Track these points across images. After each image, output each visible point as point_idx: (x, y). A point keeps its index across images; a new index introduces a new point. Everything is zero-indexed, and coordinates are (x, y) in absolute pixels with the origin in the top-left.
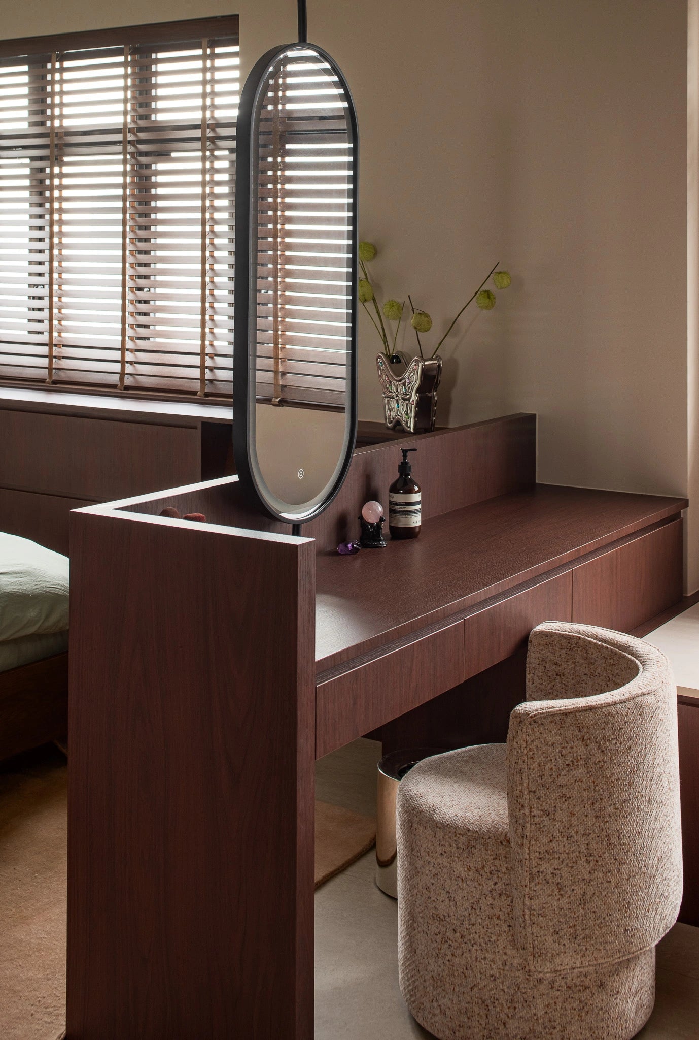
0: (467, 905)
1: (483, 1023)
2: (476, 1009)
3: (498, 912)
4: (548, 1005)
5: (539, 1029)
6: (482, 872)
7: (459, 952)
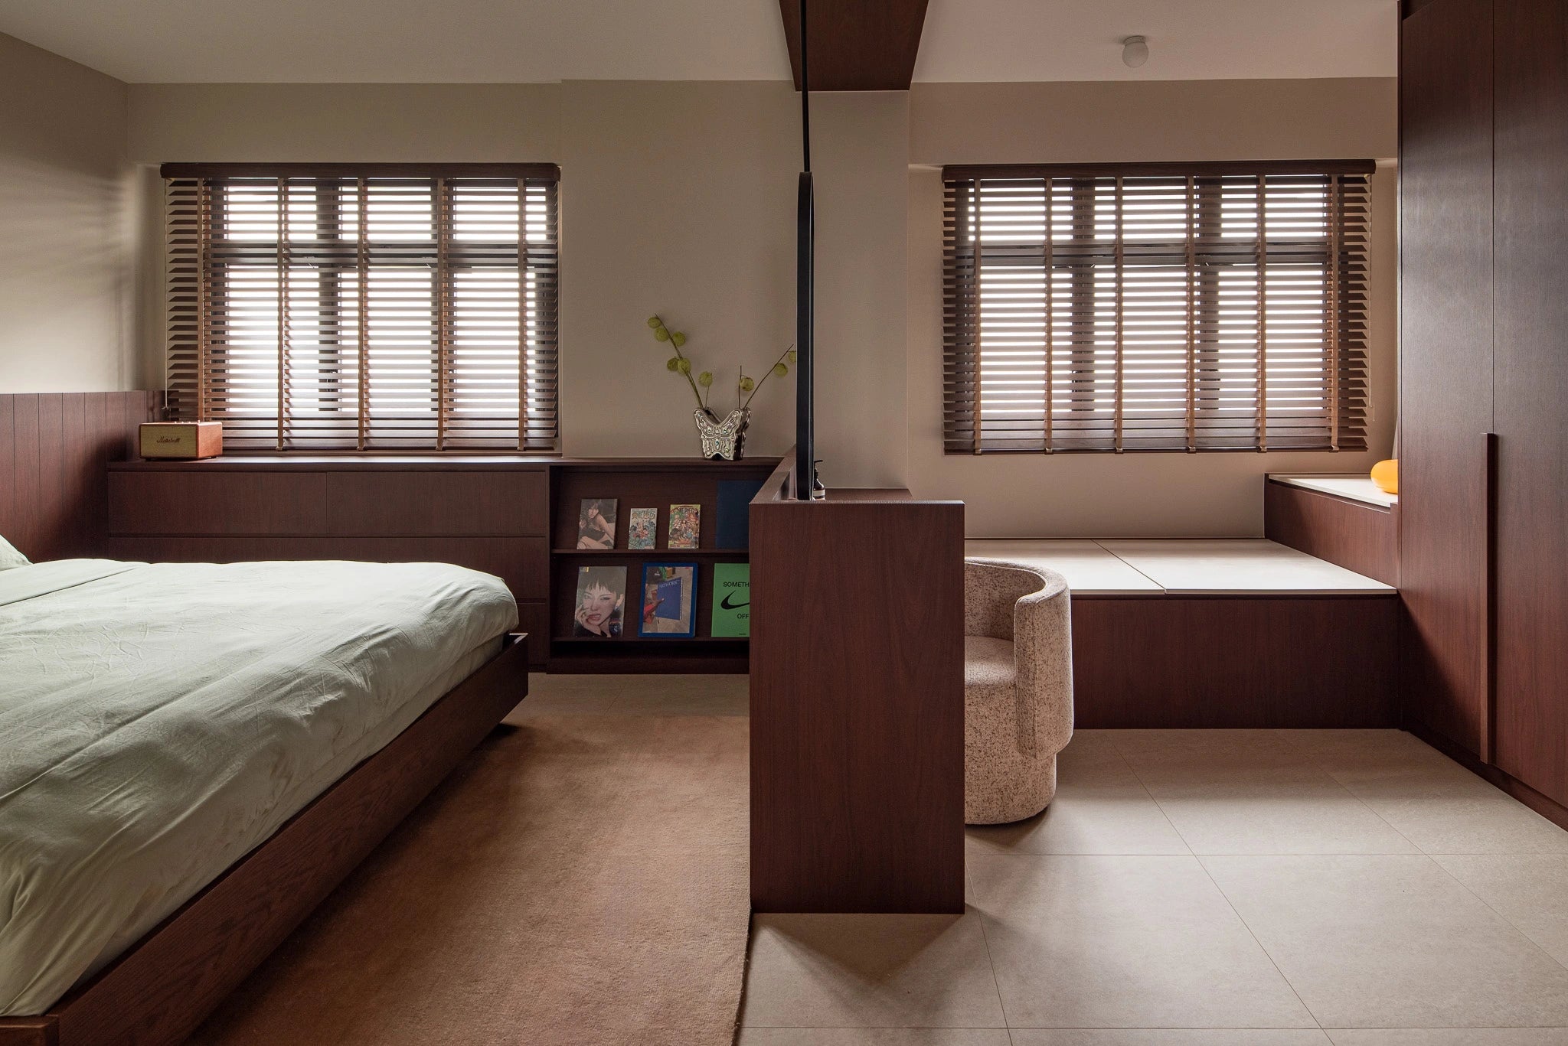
0: (989, 732)
1: (1000, 803)
2: (995, 796)
3: (1008, 731)
4: (1033, 781)
5: (1030, 796)
6: (999, 709)
7: (983, 764)
